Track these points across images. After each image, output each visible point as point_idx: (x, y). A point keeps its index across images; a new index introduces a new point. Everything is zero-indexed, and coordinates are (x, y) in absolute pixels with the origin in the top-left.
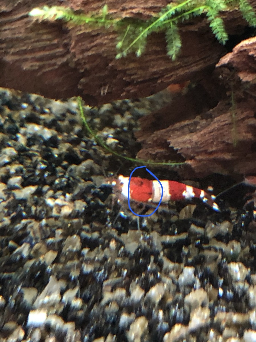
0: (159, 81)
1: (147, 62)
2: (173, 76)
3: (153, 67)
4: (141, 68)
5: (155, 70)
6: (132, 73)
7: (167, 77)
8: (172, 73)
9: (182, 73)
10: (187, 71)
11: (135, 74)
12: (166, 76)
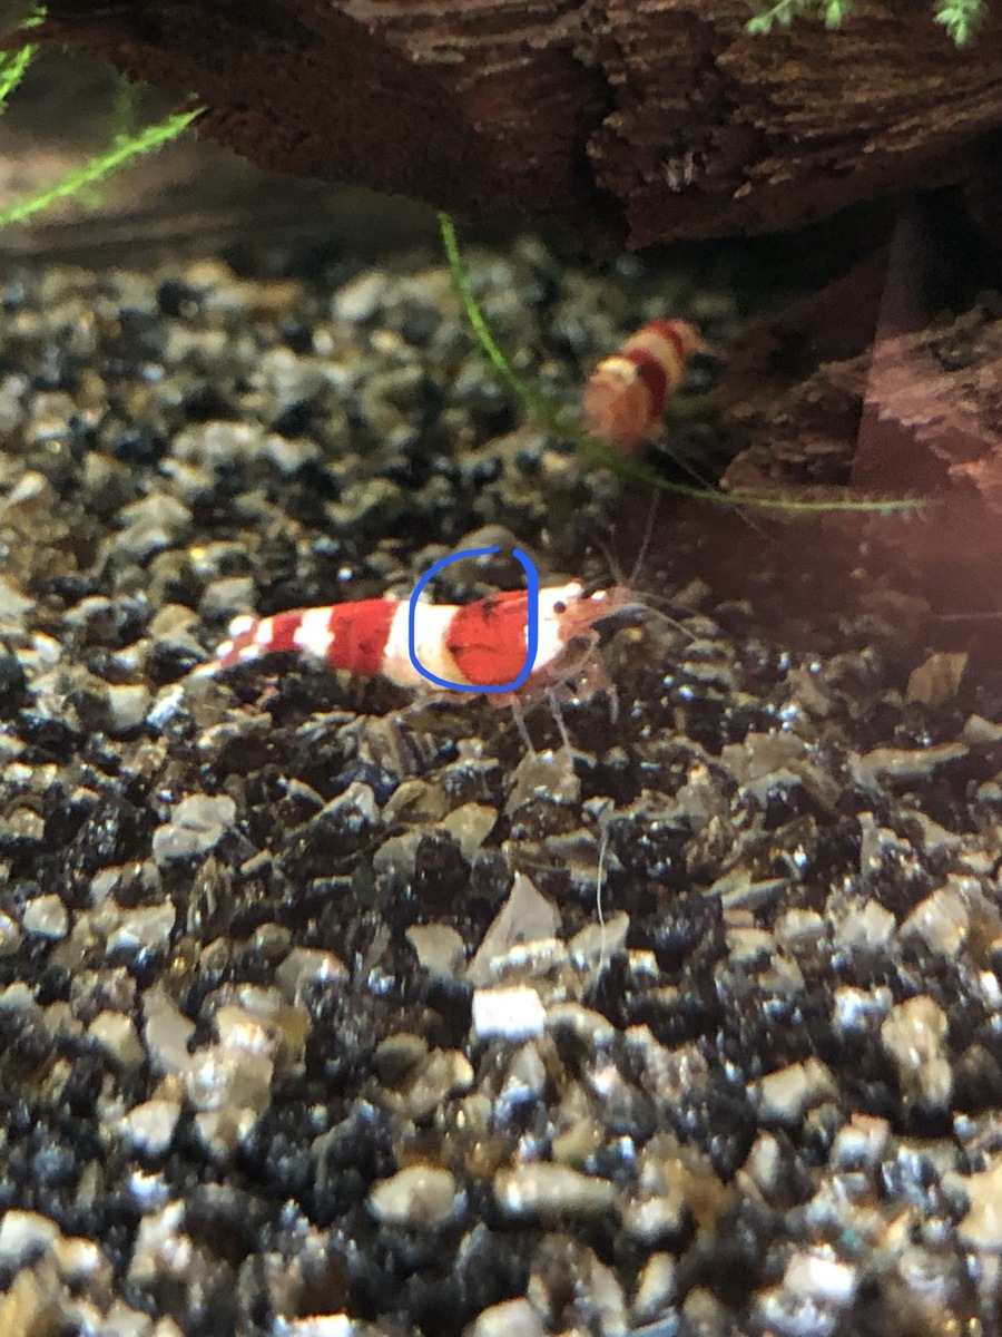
0: (869, 149)
1: (838, 63)
2: (920, 130)
3: (855, 87)
4: (817, 87)
5: (861, 98)
6: (791, 101)
7: (900, 134)
8: (916, 120)
9: (947, 123)
10: (964, 116)
11: (799, 108)
12: (895, 129)
